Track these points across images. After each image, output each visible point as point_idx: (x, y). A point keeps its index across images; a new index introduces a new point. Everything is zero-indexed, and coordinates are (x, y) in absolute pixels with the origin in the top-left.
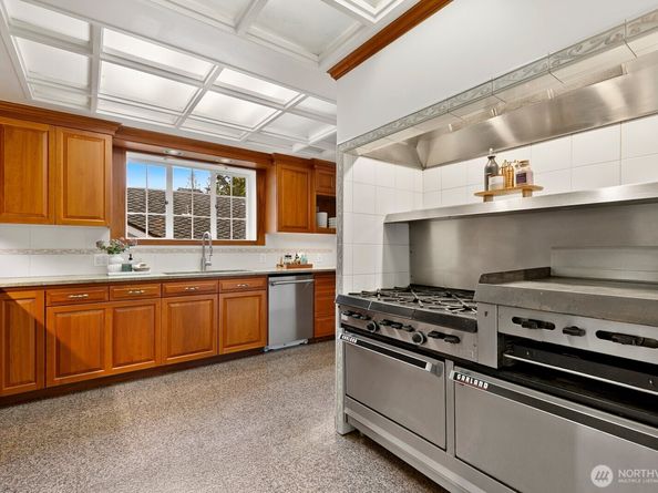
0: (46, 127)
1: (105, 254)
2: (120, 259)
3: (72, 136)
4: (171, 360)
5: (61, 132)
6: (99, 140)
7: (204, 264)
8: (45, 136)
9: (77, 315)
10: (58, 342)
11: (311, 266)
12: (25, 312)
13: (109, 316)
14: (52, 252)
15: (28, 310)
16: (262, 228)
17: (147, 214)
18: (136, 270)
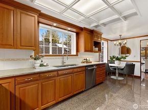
0: (12, 8)
1: (33, 60)
2: (39, 62)
3: (23, 13)
4: (60, 99)
5: (19, 11)
6: (33, 16)
7: (63, 62)
8: (12, 11)
9: (28, 87)
10: (20, 100)
11: (91, 62)
12: (6, 89)
13: (40, 86)
14: (13, 60)
15: (7, 88)
16: (77, 51)
17: (44, 46)
18: (45, 66)
